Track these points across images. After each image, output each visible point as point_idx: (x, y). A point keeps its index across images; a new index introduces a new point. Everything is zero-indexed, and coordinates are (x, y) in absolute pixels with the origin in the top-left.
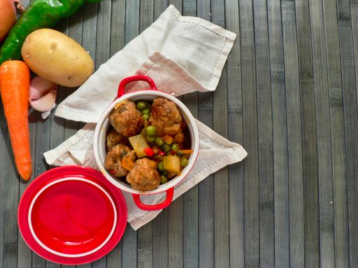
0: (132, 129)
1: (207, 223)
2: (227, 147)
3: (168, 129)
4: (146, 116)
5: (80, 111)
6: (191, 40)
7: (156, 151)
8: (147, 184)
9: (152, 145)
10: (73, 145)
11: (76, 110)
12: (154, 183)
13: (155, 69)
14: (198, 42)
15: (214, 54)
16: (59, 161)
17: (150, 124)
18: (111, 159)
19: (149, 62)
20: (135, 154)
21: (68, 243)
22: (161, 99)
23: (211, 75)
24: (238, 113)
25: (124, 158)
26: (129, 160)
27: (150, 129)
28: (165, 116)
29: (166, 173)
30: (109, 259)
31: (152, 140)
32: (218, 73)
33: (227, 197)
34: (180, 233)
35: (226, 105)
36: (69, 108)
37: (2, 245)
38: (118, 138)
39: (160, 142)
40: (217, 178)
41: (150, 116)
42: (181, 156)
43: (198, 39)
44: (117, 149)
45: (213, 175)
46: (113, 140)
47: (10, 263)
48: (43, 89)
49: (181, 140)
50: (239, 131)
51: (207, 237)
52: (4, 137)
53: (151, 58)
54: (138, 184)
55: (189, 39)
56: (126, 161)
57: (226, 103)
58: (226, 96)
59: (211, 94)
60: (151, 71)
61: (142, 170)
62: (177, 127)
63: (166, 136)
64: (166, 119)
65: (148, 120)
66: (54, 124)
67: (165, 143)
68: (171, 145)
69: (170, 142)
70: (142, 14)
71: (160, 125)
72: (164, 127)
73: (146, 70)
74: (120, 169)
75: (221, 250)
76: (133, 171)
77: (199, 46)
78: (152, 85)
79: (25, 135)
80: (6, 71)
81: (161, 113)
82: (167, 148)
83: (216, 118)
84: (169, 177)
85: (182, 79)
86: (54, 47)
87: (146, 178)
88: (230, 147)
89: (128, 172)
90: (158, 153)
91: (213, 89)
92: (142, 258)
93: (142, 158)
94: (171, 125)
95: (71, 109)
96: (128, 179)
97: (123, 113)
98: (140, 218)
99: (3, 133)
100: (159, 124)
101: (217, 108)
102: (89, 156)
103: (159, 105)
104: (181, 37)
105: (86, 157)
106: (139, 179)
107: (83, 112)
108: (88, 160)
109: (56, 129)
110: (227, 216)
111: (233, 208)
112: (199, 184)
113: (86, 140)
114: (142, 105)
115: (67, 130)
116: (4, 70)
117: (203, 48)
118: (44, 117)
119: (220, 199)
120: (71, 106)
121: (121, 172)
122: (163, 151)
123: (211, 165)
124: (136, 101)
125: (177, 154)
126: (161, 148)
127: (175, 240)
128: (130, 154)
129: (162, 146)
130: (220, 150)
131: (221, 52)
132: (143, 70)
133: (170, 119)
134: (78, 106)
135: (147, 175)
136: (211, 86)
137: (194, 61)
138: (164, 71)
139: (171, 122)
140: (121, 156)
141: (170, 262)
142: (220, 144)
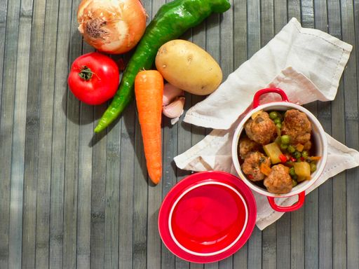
0: (268, 138)
1: (326, 223)
2: (345, 153)
3: (301, 138)
4: (279, 126)
5: (208, 118)
6: (313, 52)
7: (288, 158)
8: (284, 188)
9: (284, 152)
10: (201, 150)
11: (205, 117)
12: (290, 187)
13: (286, 82)
14: (319, 54)
15: (333, 65)
16: (191, 166)
17: (283, 133)
18: (250, 165)
19: (282, 76)
20: (271, 161)
21: (205, 243)
22: (295, 111)
23: (330, 85)
24: (354, 120)
25: (263, 165)
26: (267, 166)
27: (285, 138)
28: (299, 127)
29: (295, 178)
30: (236, 257)
31: (285, 147)
32: (337, 83)
33: (344, 199)
34: (302, 232)
35: (343, 113)
36: (198, 115)
37: (131, 246)
38: (252, 145)
39: (292, 149)
40: (335, 181)
41: (282, 125)
42: (310, 162)
43: (318, 51)
44: (256, 156)
45: (331, 179)
46: (247, 147)
47: (139, 263)
48: (172, 95)
49: (309, 147)
50: (355, 137)
51: (326, 236)
52: (132, 142)
53: (284, 72)
54: (276, 188)
55: (309, 50)
56: (265, 167)
57: (343, 111)
58: (343, 104)
59: (330, 103)
60: (282, 83)
61: (280, 176)
62: (308, 136)
63: (299, 144)
64: (301, 129)
65: (281, 129)
66: (181, 129)
67: (296, 151)
68: (301, 153)
69: (300, 150)
70: (263, 23)
71: (294, 135)
72: (297, 136)
73: (278, 82)
74: (259, 175)
75: (339, 247)
76: (271, 177)
77: (319, 57)
78: (284, 97)
79: (159, 141)
80: (145, 80)
81: (296, 123)
82: (299, 155)
83: (334, 125)
84: (299, 181)
85: (309, 90)
86: (190, 58)
87: (284, 183)
88: (347, 153)
89: (265, 177)
90: (290, 159)
91: (332, 98)
92: (267, 256)
93: (277, 164)
94: (303, 135)
95: (201, 116)
96: (266, 183)
97: (260, 123)
98: (265, 219)
99: (131, 138)
100: (294, 133)
101: (335, 116)
102: (218, 161)
103: (293, 116)
104: (303, 49)
105: (216, 161)
106: (278, 183)
107: (211, 118)
108: (218, 164)
109: (184, 135)
110: (345, 216)
111: (349, 208)
112: (319, 187)
113: (213, 146)
114: (274, 114)
115: (194, 136)
116: (143, 80)
117: (323, 59)
118: (173, 123)
119: (338, 201)
120: (200, 113)
121: (259, 177)
122: (295, 158)
123: (331, 170)
124: (269, 111)
125: (307, 161)
126: (293, 155)
127: (297, 239)
128: (267, 160)
129: (294, 153)
130: (339, 156)
131: (338, 63)
132: (275, 82)
133: (303, 129)
134: (208, 113)
135: (286, 180)
136: (330, 95)
137: (315, 72)
138: (294, 84)
139: (304, 132)
140: (260, 163)
141: (292, 260)
142: (338, 150)
